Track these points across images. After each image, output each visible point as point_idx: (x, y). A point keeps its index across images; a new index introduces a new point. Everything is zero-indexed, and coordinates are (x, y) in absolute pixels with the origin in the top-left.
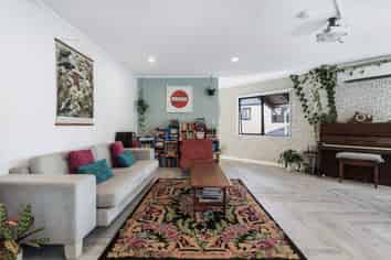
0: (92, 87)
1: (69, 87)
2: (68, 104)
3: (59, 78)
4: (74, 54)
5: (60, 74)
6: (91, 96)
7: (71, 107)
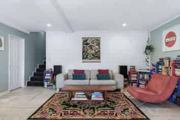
0: (100, 48)
1: (88, 50)
2: (87, 56)
3: (83, 49)
4: (89, 39)
5: (84, 47)
6: (99, 51)
7: (88, 56)
